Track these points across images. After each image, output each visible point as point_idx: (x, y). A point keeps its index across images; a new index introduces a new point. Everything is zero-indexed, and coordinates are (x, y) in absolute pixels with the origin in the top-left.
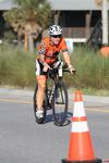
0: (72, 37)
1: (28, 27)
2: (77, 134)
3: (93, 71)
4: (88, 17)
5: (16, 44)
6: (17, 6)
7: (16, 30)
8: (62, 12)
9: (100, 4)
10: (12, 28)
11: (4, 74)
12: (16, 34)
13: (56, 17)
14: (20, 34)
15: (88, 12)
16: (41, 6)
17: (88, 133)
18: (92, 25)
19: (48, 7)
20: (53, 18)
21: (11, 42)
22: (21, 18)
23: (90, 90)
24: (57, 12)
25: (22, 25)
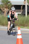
1: (6, 9)
2: (19, 39)
3: (23, 22)
4: (22, 7)
5: (2, 14)
6: (2, 4)
7: (2, 10)
9: (25, 3)
10: (1, 10)
12: (2, 11)
14: (3, 11)
15: (22, 5)
16: (9, 4)
18: (23, 9)
19: (11, 4)
23: (22, 27)
24: (13, 5)
25: (4, 9)
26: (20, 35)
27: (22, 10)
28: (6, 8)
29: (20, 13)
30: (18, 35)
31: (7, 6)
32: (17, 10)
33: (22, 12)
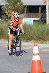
0: (33, 17)
2: (35, 61)
3: (42, 33)
4: (40, 9)
5: (7, 21)
7: (7, 14)
8: (28, 6)
9: (45, 3)
10: (5, 14)
11: (2, 34)
12: (7, 16)
14: (9, 16)
15: (40, 6)
16: (18, 4)
18: (42, 12)
19: (22, 4)
20: (24, 9)
22: (9, 9)
24: (26, 6)
25: (10, 12)
27: (40, 14)
28: (13, 10)
30: (34, 55)
31: (15, 7)
32: (32, 14)
33: (40, 17)
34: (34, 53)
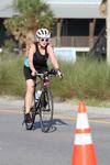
0: (75, 46)
3: (97, 81)
4: (92, 25)
6: (18, 14)
7: (17, 38)
8: (64, 19)
9: (104, 12)
10: (13, 37)
11: (5, 84)
12: (17, 42)
13: (59, 25)
14: (21, 42)
15: (92, 20)
16: (43, 14)
17: (91, 146)
18: (96, 33)
19: (50, 14)
20: (55, 26)
21: (12, 51)
22: (22, 26)
24: (59, 20)
25: (24, 33)
26: (87, 131)
29: (87, 49)
30: (79, 131)
31: (34, 21)
32: (73, 38)
33: (92, 45)
34: (78, 127)
